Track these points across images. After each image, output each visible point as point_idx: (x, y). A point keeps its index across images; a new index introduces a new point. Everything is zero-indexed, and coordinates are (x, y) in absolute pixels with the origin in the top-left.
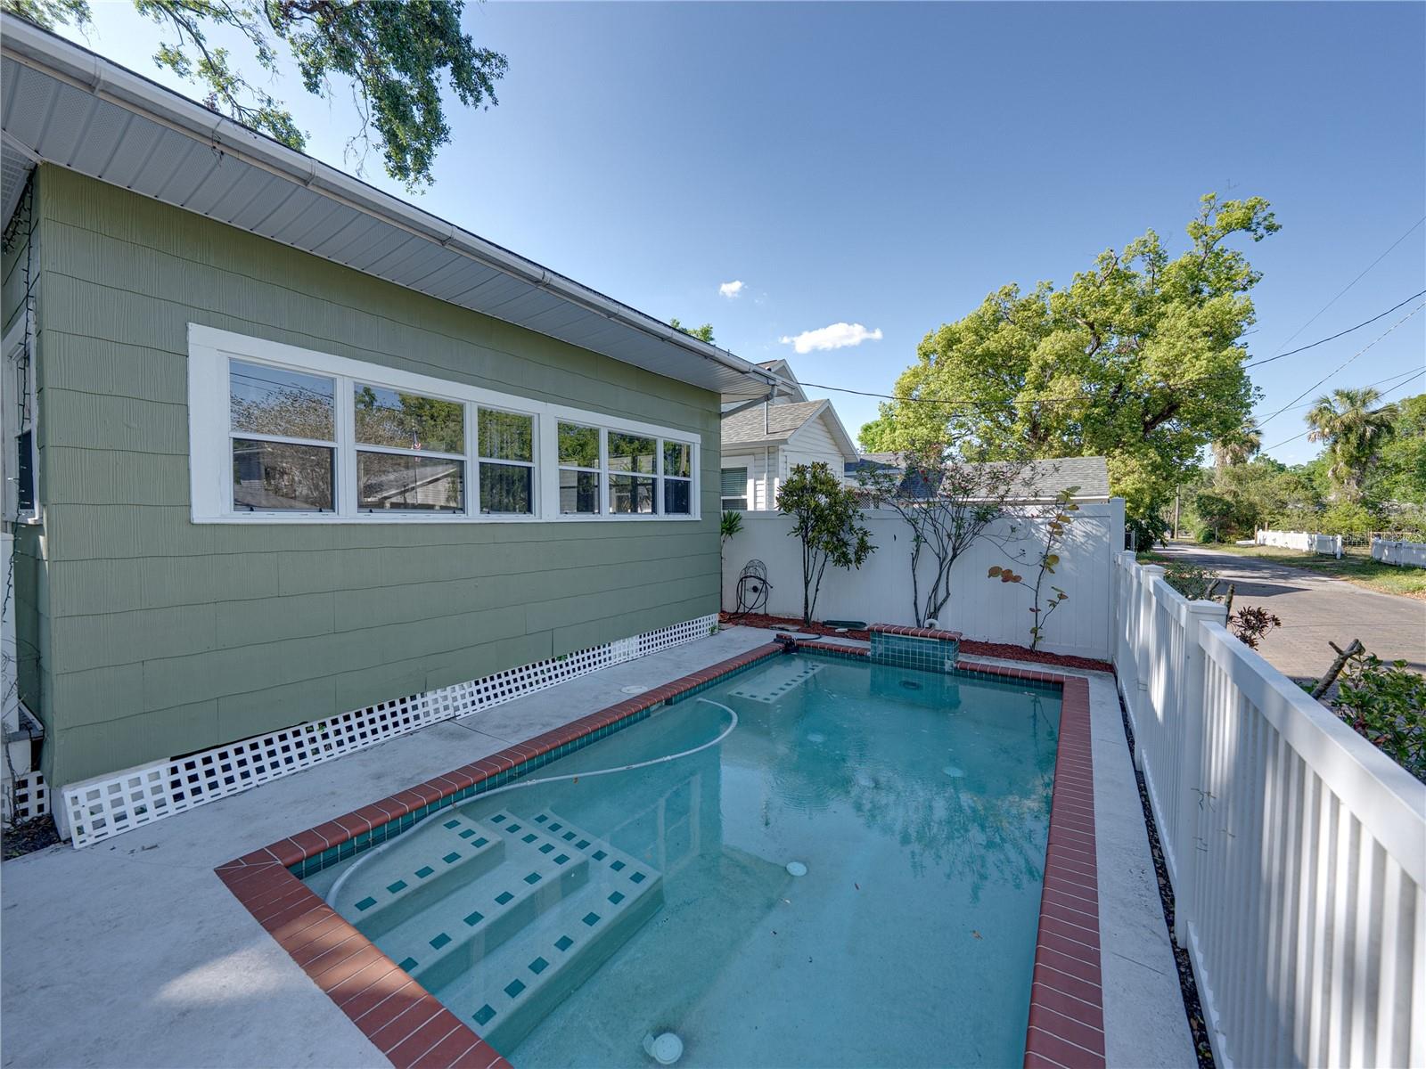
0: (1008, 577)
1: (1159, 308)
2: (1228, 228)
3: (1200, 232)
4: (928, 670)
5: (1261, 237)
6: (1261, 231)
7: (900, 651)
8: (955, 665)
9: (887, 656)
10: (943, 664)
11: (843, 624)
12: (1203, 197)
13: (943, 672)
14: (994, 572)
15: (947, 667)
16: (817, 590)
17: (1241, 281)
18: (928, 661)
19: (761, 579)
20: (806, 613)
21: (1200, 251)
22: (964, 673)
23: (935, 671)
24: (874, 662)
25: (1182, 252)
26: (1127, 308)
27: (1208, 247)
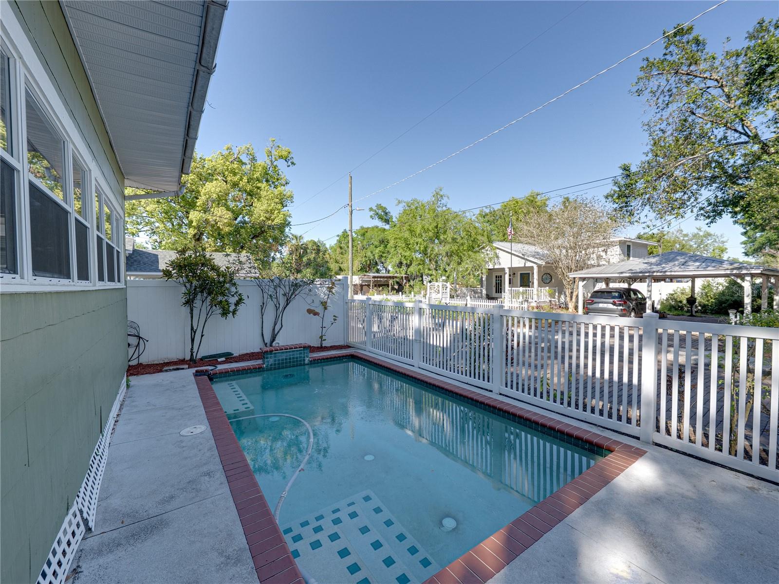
0: (316, 314)
1: (257, 184)
2: (281, 157)
3: (270, 154)
4: (297, 366)
5: (289, 166)
6: (289, 163)
7: (283, 360)
8: (310, 359)
9: (275, 364)
10: (304, 360)
11: (220, 356)
12: (271, 139)
13: (304, 365)
14: (310, 311)
15: (306, 362)
16: (202, 336)
17: (283, 182)
18: (297, 361)
19: (137, 336)
20: (192, 355)
21: (269, 162)
22: (314, 362)
23: (301, 365)
24: (267, 370)
25: (262, 160)
26: (245, 179)
27: (272, 164)
